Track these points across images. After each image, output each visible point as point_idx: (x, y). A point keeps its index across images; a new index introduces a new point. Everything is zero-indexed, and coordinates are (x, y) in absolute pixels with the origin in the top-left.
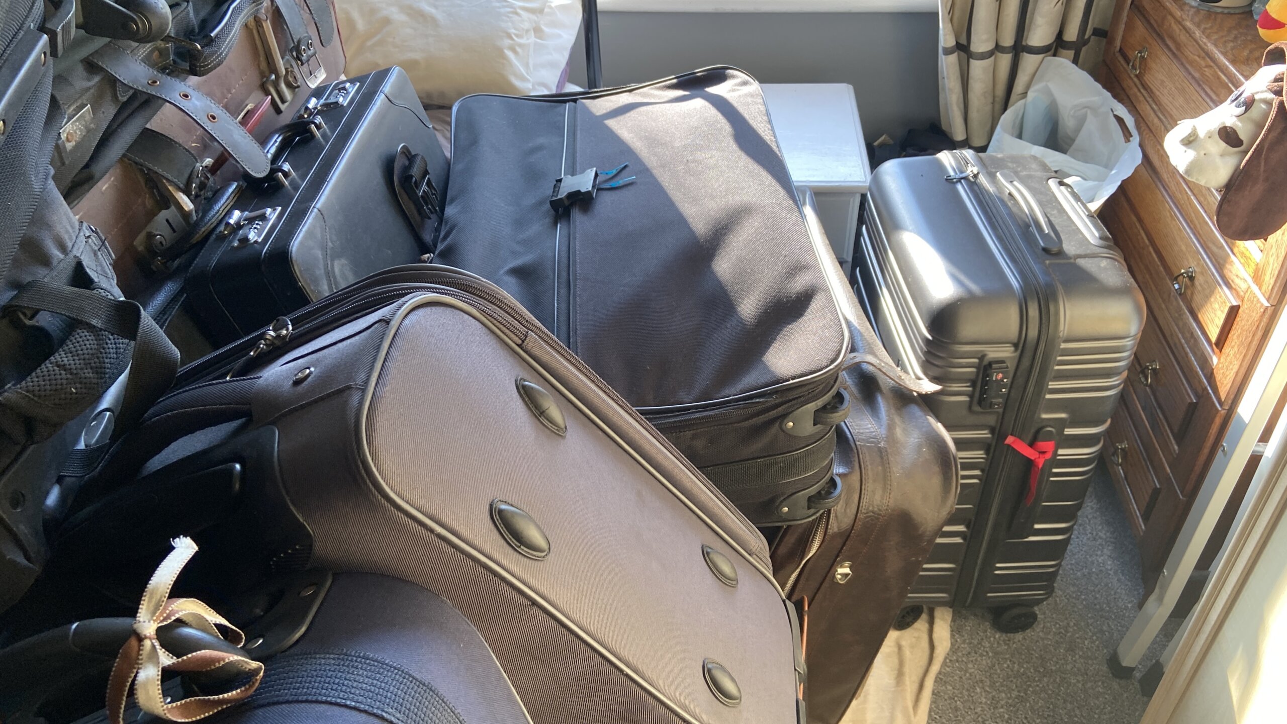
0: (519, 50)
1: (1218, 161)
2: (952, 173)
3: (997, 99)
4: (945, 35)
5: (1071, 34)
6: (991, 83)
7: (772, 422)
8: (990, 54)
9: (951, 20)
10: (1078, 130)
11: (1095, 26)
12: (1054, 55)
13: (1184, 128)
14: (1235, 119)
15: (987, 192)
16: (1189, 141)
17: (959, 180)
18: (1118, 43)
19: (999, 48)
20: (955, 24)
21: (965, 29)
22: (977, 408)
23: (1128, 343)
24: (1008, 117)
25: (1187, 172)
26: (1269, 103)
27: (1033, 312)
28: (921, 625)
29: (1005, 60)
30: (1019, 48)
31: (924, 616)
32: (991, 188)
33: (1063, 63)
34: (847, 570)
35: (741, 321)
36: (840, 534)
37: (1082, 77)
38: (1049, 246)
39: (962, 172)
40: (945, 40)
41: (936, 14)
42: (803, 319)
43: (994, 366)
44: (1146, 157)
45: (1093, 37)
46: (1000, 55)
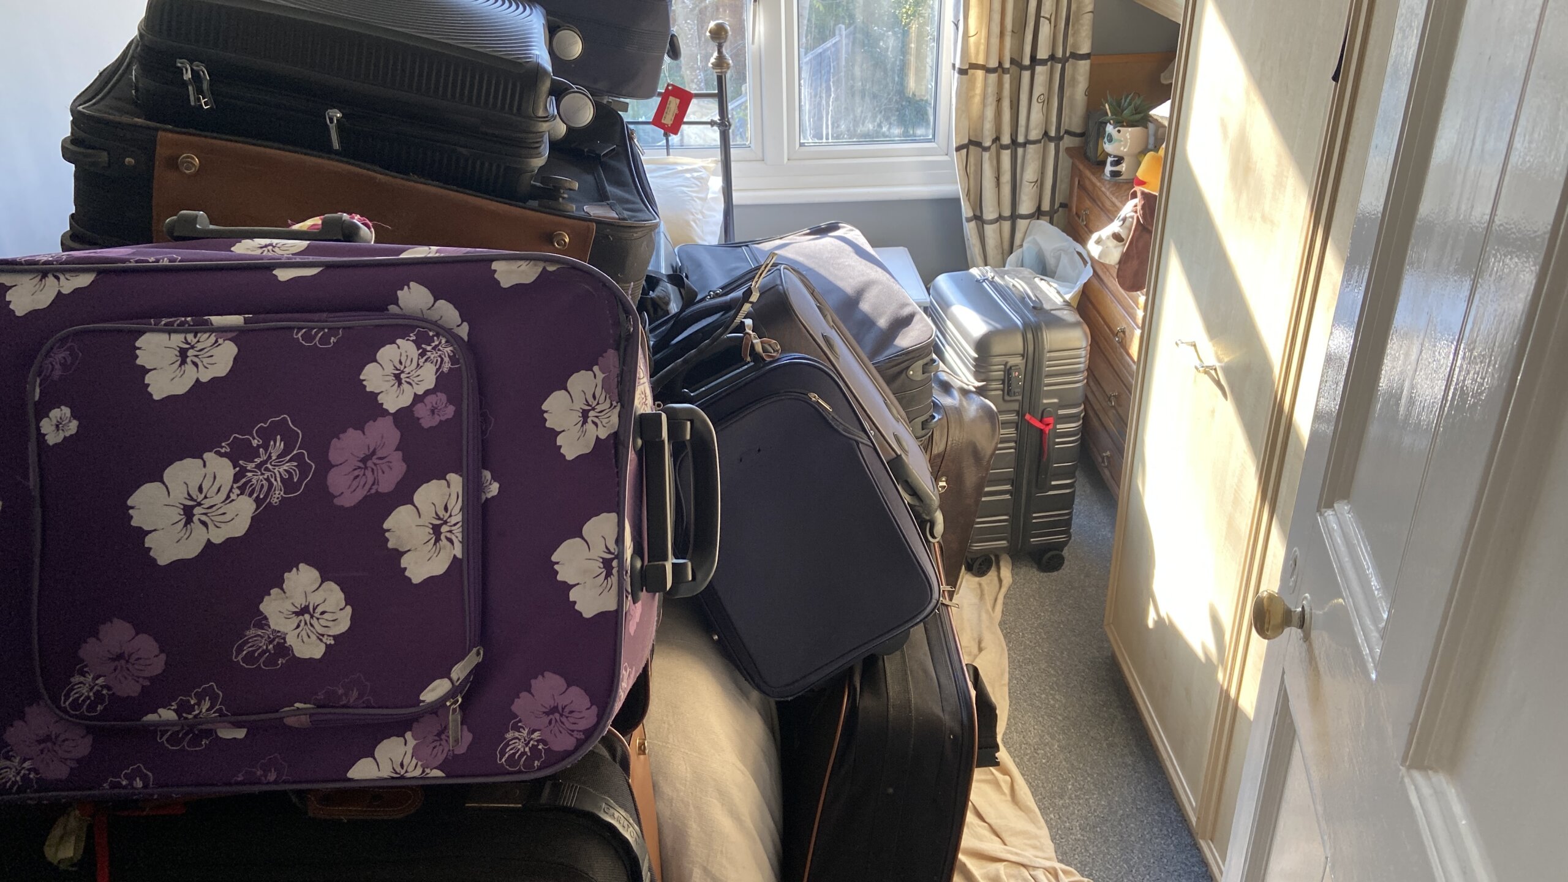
0: (697, 222)
1: (1114, 250)
2: (979, 278)
3: (1005, 251)
4: (965, 209)
5: (1046, 206)
6: (1000, 241)
7: (901, 372)
8: (996, 221)
9: (969, 200)
10: (1057, 267)
11: (1061, 201)
12: (1038, 219)
13: (1095, 236)
14: (1119, 228)
15: (1000, 284)
16: (1098, 242)
17: (984, 281)
18: (1074, 210)
19: (1001, 218)
20: (972, 203)
21: (978, 204)
22: (1007, 398)
23: (1083, 353)
24: (1012, 258)
25: (1099, 257)
26: (1132, 217)
27: (1030, 336)
28: (992, 573)
29: (1007, 225)
30: (1014, 217)
31: (993, 568)
32: (1002, 283)
33: (1043, 224)
34: (944, 484)
35: (880, 329)
36: (938, 455)
37: (1055, 231)
38: (1036, 305)
39: (984, 276)
40: (966, 213)
41: (959, 200)
42: (910, 326)
43: (1013, 368)
44: (1095, 271)
45: (1060, 209)
46: (1003, 222)
